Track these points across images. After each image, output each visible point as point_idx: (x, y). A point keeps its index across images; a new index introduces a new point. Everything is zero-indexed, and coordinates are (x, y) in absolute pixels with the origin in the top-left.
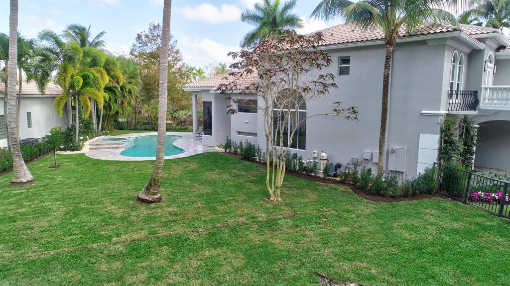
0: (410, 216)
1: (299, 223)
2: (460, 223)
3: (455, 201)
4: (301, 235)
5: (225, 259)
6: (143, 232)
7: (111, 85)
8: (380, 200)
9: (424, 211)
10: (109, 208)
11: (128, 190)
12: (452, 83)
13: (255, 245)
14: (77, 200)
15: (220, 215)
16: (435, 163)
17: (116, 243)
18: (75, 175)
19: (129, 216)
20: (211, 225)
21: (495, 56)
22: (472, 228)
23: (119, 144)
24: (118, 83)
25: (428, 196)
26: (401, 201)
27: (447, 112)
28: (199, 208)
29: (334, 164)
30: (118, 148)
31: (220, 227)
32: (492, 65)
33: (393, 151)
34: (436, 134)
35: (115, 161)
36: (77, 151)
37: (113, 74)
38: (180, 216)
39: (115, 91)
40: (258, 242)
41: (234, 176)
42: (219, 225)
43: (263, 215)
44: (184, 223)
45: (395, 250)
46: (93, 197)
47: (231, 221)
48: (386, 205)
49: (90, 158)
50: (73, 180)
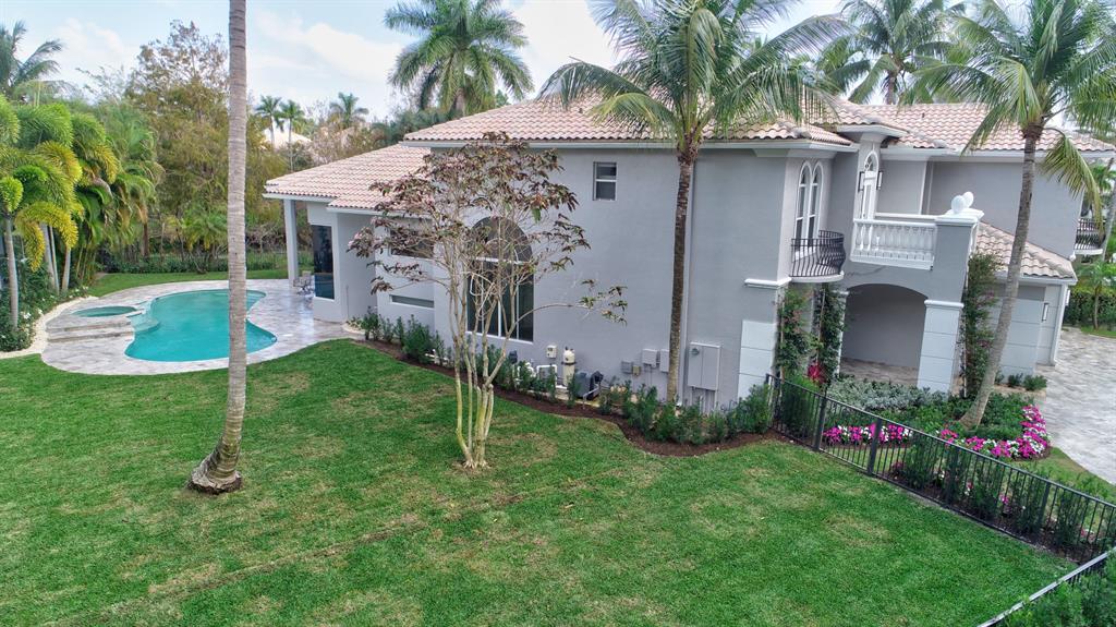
0: (721, 486)
1: (520, 517)
2: (804, 495)
3: (801, 447)
4: (526, 547)
5: (384, 614)
6: (212, 567)
7: (88, 182)
8: (671, 452)
9: (745, 472)
10: (129, 512)
11: (164, 459)
12: (800, 222)
13: (440, 576)
14: (53, 495)
15: (367, 512)
16: (768, 376)
17: (159, 599)
18: (30, 421)
19: (177, 528)
20: (350, 536)
21: (881, 155)
22: (821, 504)
23: (119, 325)
24: (105, 178)
25: (756, 438)
26: (707, 451)
27: (790, 279)
28: (322, 495)
29: (589, 375)
30: (117, 335)
31: (370, 541)
32: (874, 174)
33: (696, 352)
34: (772, 322)
35: (118, 377)
36: (20, 349)
37: (92, 156)
38: (286, 521)
39: (97, 196)
40: (445, 570)
41: (390, 409)
42: (367, 536)
43: (452, 505)
44: (295, 536)
45: (689, 564)
46: (86, 484)
47: (390, 524)
48: (679, 462)
49: (55, 370)
50: (27, 436)
